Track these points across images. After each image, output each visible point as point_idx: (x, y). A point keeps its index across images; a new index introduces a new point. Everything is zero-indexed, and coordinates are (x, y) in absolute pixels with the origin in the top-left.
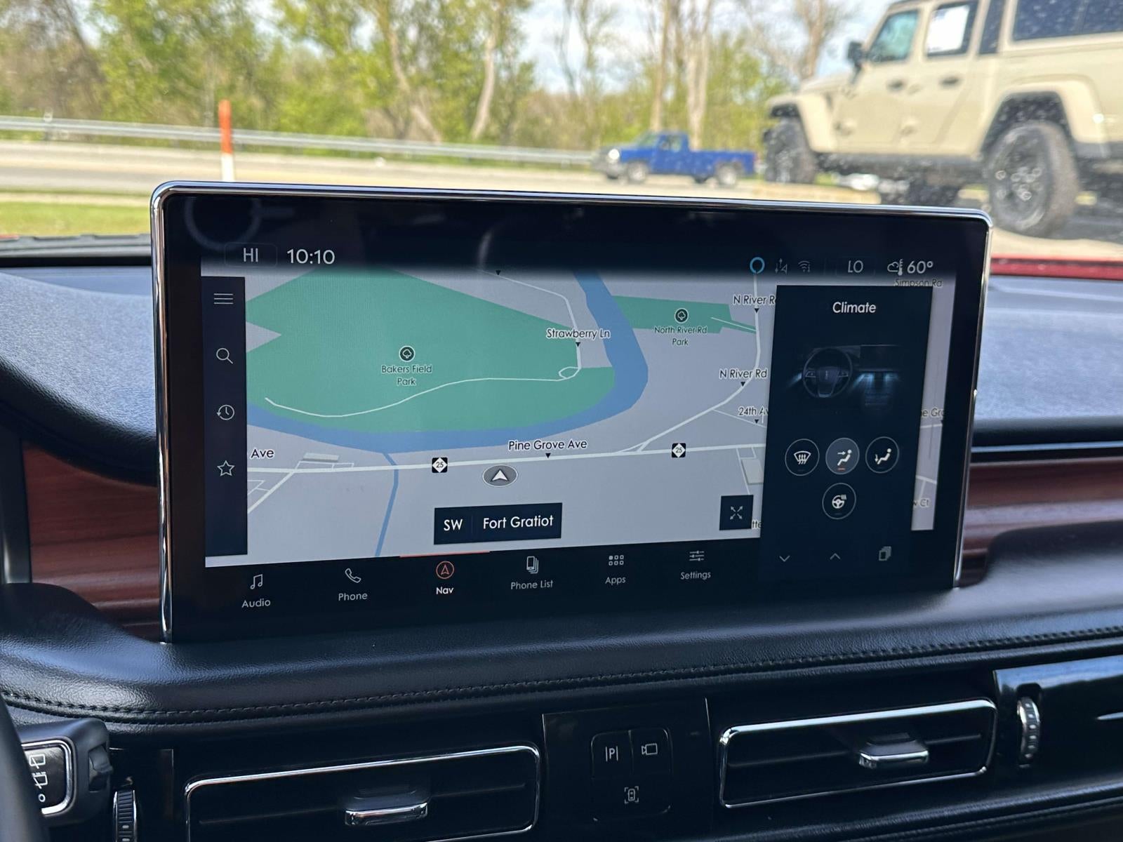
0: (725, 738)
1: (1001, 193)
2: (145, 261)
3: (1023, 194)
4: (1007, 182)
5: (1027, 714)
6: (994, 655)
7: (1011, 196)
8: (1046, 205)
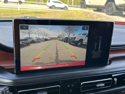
0: (82, 84)
1: (107, 10)
2: (11, 21)
3: (109, 10)
4: (108, 9)
5: (115, 79)
6: (112, 73)
7: (108, 11)
8: (112, 12)
